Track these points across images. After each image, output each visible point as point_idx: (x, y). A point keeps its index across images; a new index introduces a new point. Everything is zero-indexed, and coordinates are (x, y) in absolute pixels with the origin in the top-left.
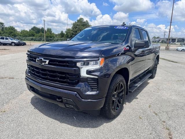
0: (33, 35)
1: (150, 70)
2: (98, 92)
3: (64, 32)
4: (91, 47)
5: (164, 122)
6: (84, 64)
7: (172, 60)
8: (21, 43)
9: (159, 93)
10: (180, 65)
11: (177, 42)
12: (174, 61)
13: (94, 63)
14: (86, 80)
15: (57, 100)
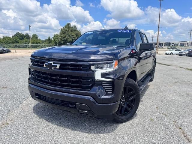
0: (17, 42)
1: (149, 72)
2: (113, 95)
3: (51, 38)
4: (100, 51)
5: (175, 122)
6: (98, 68)
7: (163, 63)
8: (4, 50)
9: (162, 95)
10: (172, 68)
11: (165, 46)
12: (167, 64)
13: (107, 66)
14: (100, 83)
15: (70, 106)
